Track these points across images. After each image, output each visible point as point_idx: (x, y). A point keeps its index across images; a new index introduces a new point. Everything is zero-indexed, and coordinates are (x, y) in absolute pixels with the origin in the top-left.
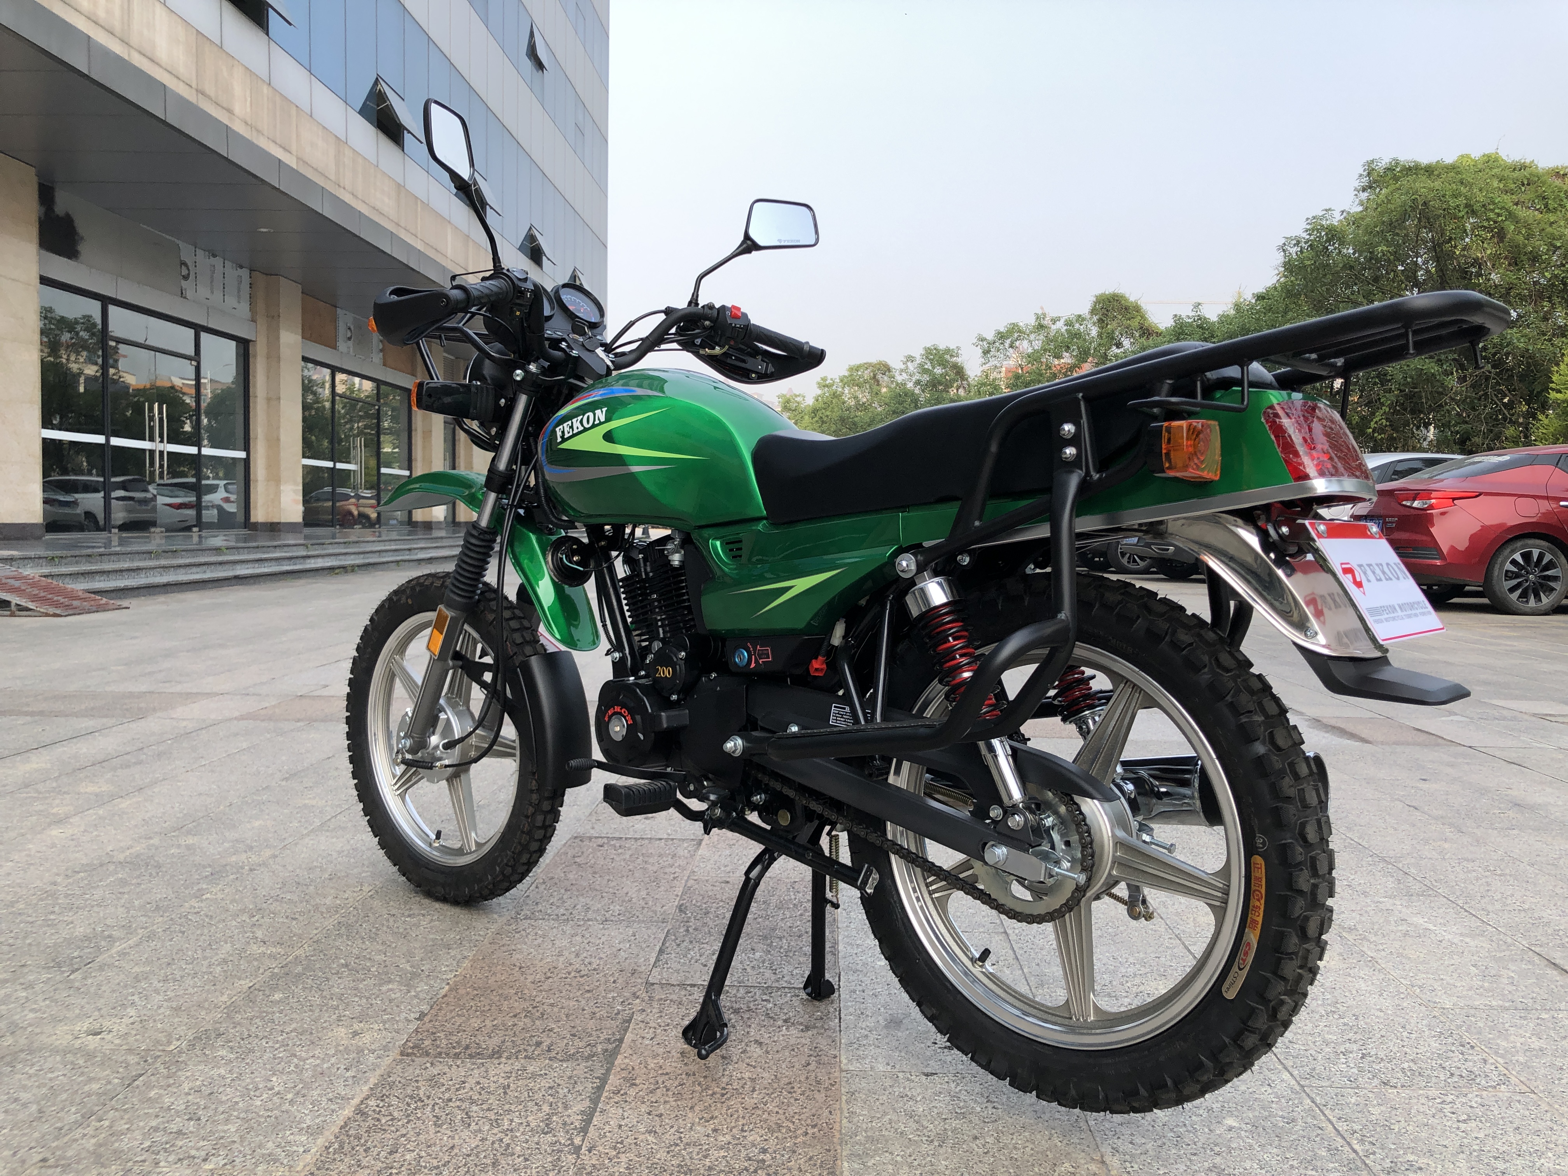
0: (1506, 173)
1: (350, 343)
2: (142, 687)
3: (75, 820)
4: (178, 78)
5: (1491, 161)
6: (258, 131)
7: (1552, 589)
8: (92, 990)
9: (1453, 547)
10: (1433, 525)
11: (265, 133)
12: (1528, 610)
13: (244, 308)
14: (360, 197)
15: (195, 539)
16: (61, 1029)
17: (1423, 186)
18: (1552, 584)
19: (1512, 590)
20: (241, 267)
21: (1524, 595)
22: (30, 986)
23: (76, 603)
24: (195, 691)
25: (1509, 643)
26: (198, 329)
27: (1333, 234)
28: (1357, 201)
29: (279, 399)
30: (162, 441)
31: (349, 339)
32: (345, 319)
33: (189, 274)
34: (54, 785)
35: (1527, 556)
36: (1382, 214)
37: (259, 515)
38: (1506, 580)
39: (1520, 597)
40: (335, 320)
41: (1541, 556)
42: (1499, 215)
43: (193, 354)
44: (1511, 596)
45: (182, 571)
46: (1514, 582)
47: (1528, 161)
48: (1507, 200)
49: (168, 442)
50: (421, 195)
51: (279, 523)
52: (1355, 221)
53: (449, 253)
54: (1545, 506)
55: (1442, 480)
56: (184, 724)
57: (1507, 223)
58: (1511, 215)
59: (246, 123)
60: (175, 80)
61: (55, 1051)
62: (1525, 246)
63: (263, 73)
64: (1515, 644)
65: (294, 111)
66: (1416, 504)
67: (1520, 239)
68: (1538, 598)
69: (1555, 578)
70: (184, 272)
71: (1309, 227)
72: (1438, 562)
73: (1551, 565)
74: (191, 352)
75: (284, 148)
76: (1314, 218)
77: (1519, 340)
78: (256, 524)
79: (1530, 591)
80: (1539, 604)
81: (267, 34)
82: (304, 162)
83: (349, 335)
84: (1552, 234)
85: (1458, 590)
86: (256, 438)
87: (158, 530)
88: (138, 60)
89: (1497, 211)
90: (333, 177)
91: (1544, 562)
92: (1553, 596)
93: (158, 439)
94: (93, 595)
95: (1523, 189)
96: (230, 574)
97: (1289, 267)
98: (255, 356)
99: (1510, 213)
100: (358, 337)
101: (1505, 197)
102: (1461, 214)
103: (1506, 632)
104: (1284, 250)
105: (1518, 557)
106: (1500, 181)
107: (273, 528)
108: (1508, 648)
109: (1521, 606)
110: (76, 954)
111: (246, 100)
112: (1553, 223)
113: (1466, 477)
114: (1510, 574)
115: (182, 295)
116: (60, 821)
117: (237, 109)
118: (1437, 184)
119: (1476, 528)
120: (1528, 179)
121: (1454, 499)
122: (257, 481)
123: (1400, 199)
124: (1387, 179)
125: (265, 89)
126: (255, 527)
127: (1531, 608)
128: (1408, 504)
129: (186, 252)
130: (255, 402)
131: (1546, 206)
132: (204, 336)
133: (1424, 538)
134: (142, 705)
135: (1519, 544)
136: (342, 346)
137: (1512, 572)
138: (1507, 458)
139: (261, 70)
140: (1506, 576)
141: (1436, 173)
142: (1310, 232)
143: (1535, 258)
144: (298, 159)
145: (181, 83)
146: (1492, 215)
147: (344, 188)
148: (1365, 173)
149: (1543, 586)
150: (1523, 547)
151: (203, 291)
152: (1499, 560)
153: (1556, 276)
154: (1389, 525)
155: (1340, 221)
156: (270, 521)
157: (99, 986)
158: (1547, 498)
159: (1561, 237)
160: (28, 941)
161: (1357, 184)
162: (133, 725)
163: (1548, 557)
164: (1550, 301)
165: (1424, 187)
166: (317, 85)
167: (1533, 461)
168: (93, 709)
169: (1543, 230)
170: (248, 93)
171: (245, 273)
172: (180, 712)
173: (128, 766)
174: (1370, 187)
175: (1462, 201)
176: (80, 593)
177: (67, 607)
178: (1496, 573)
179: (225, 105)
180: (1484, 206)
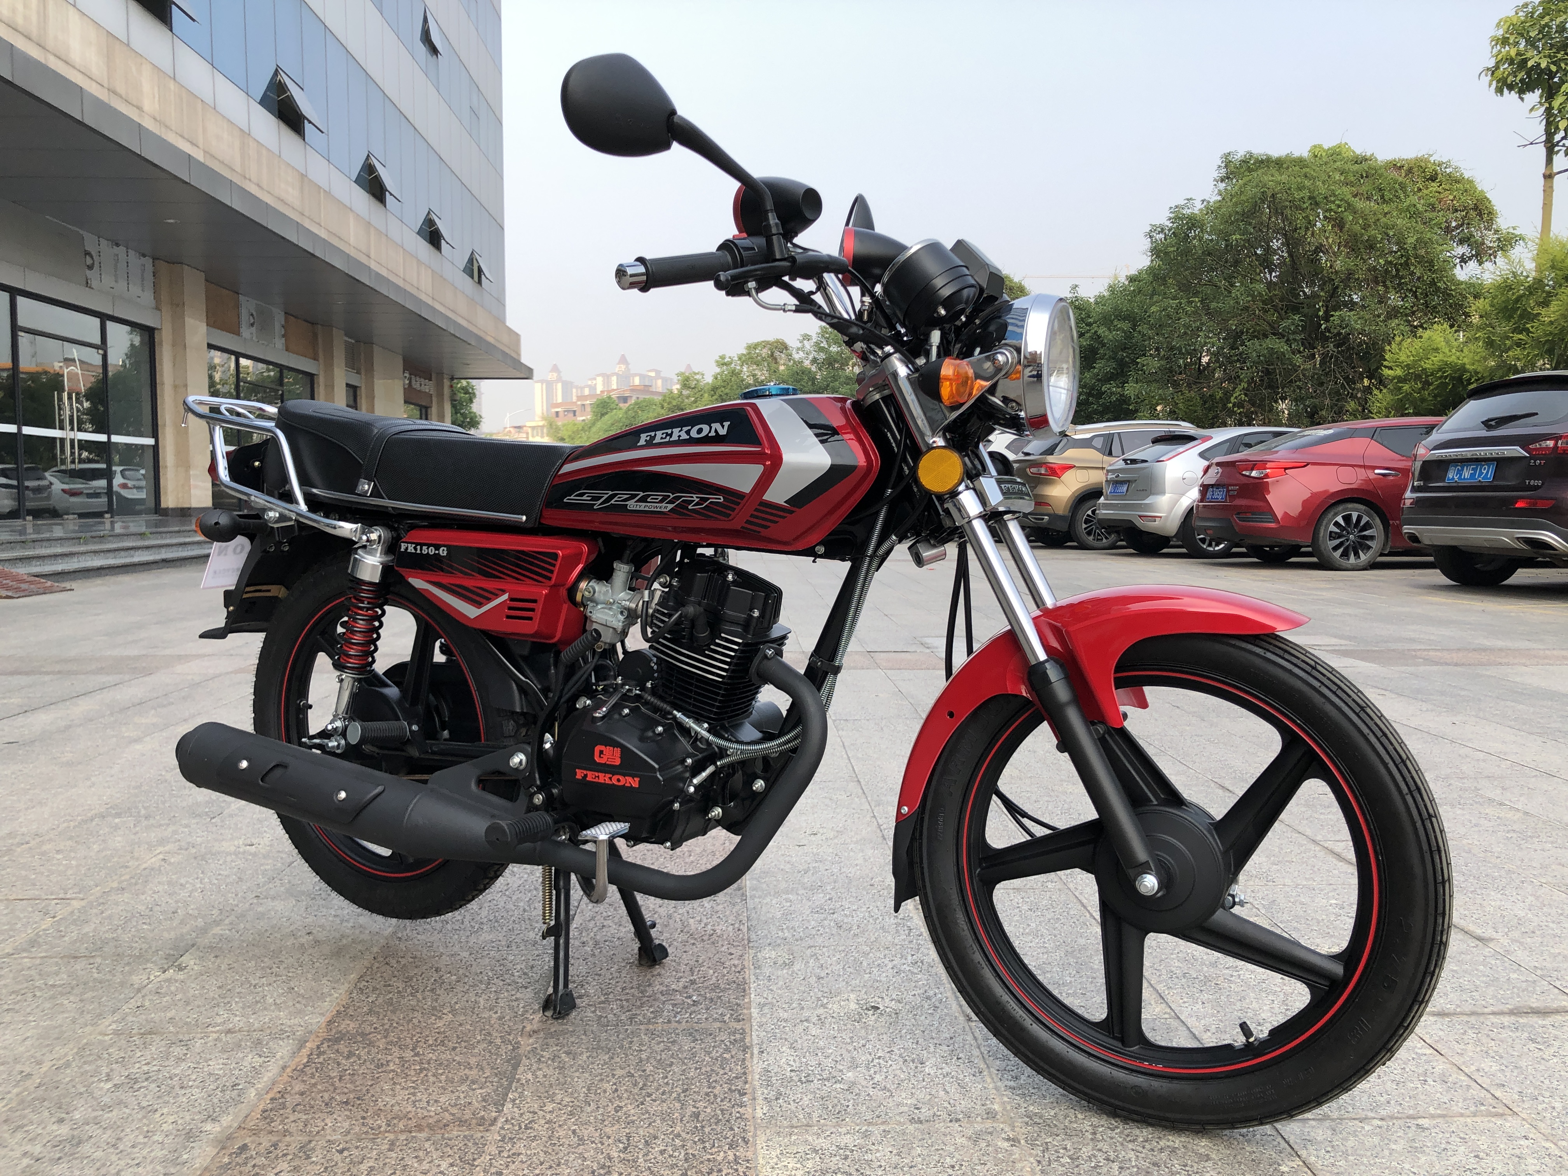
0: (1346, 167)
1: (253, 329)
2: (133, 652)
3: (148, 739)
4: (91, 79)
5: (1335, 154)
6: (167, 127)
7: (1369, 547)
8: (232, 826)
9: (1286, 513)
10: (1269, 492)
11: (173, 128)
12: (1349, 566)
13: (148, 297)
14: (265, 187)
15: (108, 526)
16: (224, 843)
17: (1271, 179)
18: (1367, 542)
19: (1335, 548)
20: (144, 256)
21: (1345, 554)
22: (187, 826)
23: (24, 586)
24: (182, 653)
25: (1319, 593)
26: (104, 318)
27: (1192, 222)
28: (1216, 192)
29: (186, 386)
30: (72, 429)
31: (252, 325)
32: (248, 305)
33: (93, 264)
34: (112, 719)
35: (1347, 518)
36: (1236, 204)
37: (169, 501)
38: (1330, 540)
39: (1342, 556)
40: (237, 306)
41: (1359, 518)
42: (1339, 206)
43: (99, 343)
44: (1334, 554)
45: (111, 555)
46: (1337, 542)
47: (1368, 154)
48: (1346, 192)
49: (79, 430)
50: (323, 183)
51: (189, 509)
52: (1211, 210)
53: (352, 241)
54: (1363, 474)
55: (1277, 452)
56: (190, 677)
57: (1345, 214)
58: (1349, 206)
59: (155, 119)
60: (88, 80)
61: (229, 854)
62: (1362, 235)
63: (167, 66)
64: (1324, 594)
65: (199, 105)
66: (1254, 474)
67: (1357, 228)
68: (1357, 555)
69: (1372, 538)
70: (89, 261)
71: (1172, 215)
72: (1273, 525)
73: (1368, 526)
74: (97, 340)
75: (192, 143)
76: (1177, 207)
77: (1356, 322)
78: (167, 509)
79: (1351, 549)
80: (1358, 561)
81: (171, 30)
82: (213, 156)
83: (252, 321)
84: (1386, 224)
85: (1295, 550)
86: (165, 425)
87: (71, 517)
88: (53, 64)
89: (1337, 202)
90: (238, 169)
91: (1362, 524)
92: (1370, 553)
93: (68, 428)
94: (37, 579)
95: (1362, 181)
96: (158, 557)
97: (1157, 251)
98: (161, 344)
99: (1349, 204)
100: (262, 322)
101: (1344, 189)
102: (1305, 206)
103: (1323, 585)
104: (1150, 237)
105: (1339, 519)
106: (1341, 174)
107: (184, 513)
108: (1315, 597)
109: (1343, 562)
110: (207, 810)
111: (154, 97)
112: (1386, 213)
113: (1296, 449)
114: (1333, 535)
115: (87, 284)
116: (137, 740)
117: (147, 106)
118: (1284, 178)
119: (1307, 495)
120: (1367, 172)
121: (1286, 469)
122: (166, 467)
123: (1251, 191)
124: (1242, 170)
125: (172, 85)
126: (165, 512)
127: (1351, 565)
128: (1247, 473)
129: (90, 242)
130: (163, 390)
131: (1382, 197)
132: (110, 325)
133: (1261, 504)
134: (144, 665)
135: (1341, 508)
136: (246, 332)
137: (1336, 533)
138: (1331, 431)
139: (166, 64)
140: (1330, 536)
141: (1285, 166)
142: (1173, 220)
143: (1371, 246)
144: (205, 152)
145: (94, 84)
146: (1333, 207)
147: (250, 180)
148: (1223, 165)
149: (1361, 545)
150: (1345, 510)
151: (108, 281)
152: (1325, 523)
153: (1391, 262)
154: (1231, 493)
155: (1201, 210)
156: (180, 506)
157: (236, 824)
158: (1364, 467)
159: (1393, 226)
160: (167, 805)
161: (1216, 175)
162: (147, 679)
163: (1365, 519)
164: (1385, 286)
165: (1272, 181)
166: (219, 78)
167: (1352, 434)
168: (102, 668)
169: (1378, 220)
170: (156, 89)
171: (148, 262)
172: (179, 668)
173: (164, 706)
174: (1228, 178)
175: (1306, 193)
176: (25, 577)
177: (18, 589)
178: (1322, 534)
179: (135, 103)
180: (1326, 198)
